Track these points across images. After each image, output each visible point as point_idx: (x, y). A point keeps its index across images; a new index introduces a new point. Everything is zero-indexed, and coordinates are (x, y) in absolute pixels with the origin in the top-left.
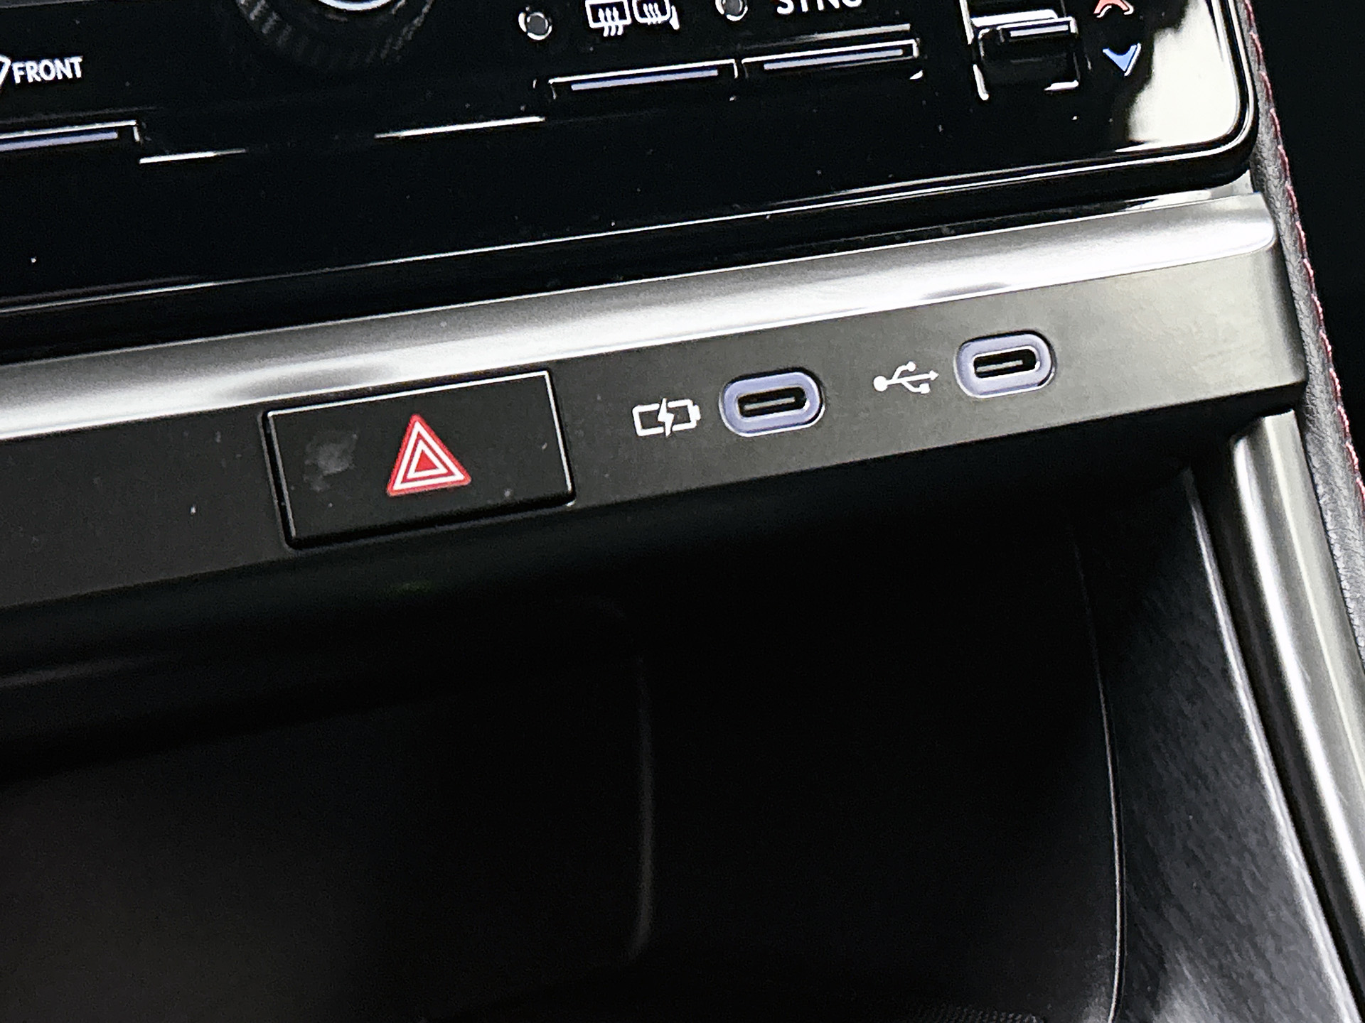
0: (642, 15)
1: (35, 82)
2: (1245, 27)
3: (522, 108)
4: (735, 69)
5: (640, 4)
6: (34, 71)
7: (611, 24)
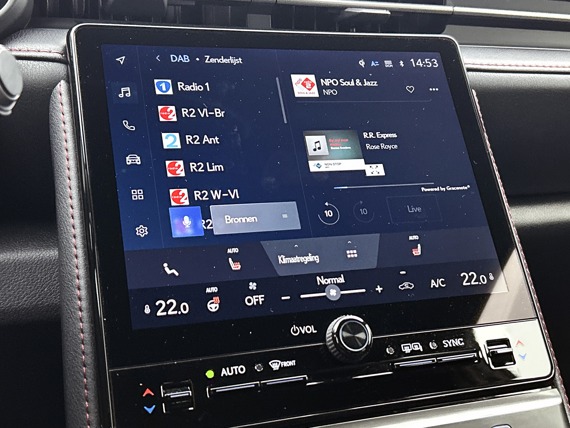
0: (414, 348)
1: (285, 367)
2: (550, 348)
3: (388, 370)
4: (436, 361)
5: (414, 345)
6: (285, 364)
7: (407, 350)
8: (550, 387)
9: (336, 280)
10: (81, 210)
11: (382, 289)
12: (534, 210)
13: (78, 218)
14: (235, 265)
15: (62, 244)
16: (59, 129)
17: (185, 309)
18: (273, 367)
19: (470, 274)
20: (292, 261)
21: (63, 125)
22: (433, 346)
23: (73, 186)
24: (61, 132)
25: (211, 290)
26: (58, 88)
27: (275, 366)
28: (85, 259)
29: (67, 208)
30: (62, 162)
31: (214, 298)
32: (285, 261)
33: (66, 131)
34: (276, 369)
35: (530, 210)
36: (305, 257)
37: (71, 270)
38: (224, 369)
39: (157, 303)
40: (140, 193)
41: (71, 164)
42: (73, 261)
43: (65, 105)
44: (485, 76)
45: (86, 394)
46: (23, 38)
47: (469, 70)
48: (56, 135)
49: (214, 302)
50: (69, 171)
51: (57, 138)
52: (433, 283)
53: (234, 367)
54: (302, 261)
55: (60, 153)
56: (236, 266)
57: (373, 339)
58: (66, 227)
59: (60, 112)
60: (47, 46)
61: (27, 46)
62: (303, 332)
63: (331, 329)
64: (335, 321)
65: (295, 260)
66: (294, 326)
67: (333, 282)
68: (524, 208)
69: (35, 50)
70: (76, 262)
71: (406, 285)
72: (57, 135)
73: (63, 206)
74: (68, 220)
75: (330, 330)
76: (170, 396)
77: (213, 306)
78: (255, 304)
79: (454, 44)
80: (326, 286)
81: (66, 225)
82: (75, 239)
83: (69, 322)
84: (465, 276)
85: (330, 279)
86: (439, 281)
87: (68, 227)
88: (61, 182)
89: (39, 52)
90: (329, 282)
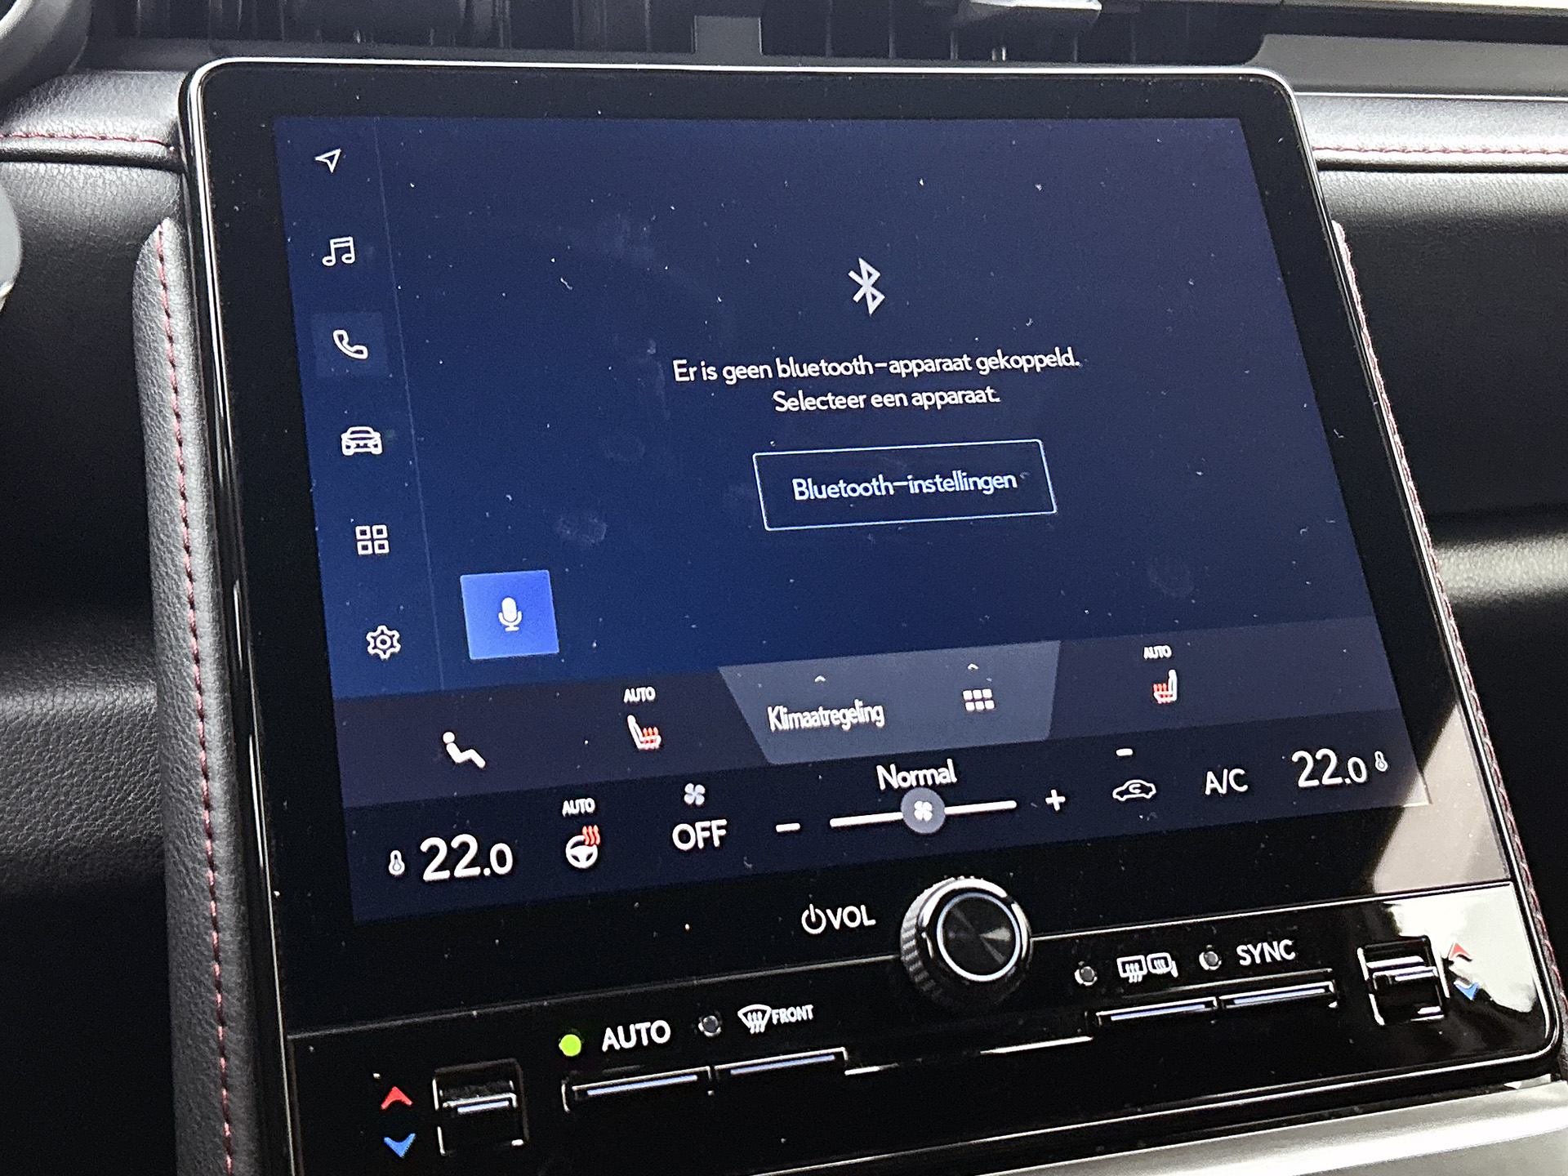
0: (1154, 967)
1: (785, 1023)
2: (1548, 962)
3: (1079, 1030)
4: (1215, 1003)
5: (1152, 960)
6: (785, 1015)
7: (1134, 974)
8: (1548, 1077)
9: (933, 776)
10: (215, 583)
11: (1063, 799)
12: (1523, 553)
13: (207, 609)
14: (646, 734)
15: (165, 680)
16: (157, 357)
17: (502, 862)
18: (748, 1024)
19: (1319, 756)
20: (808, 721)
21: (167, 345)
22: (1207, 961)
23: (194, 517)
24: (162, 365)
25: (575, 808)
26: (154, 241)
27: (755, 1020)
28: (225, 722)
29: (176, 577)
30: (164, 449)
31: (585, 830)
32: (787, 723)
33: (175, 364)
34: (757, 1031)
35: (1512, 555)
36: (842, 711)
37: (186, 751)
38: (609, 1032)
39: (424, 847)
40: (380, 536)
41: (189, 456)
42: (192, 725)
43: (172, 289)
44: (1372, 184)
45: (225, 1102)
46: (61, 100)
47: (1324, 166)
48: (148, 372)
49: (585, 840)
50: (184, 475)
51: (152, 381)
52: (1212, 782)
53: (638, 1026)
54: (836, 723)
55: (159, 422)
56: (648, 738)
57: (1035, 942)
58: (174, 630)
59: (160, 309)
60: (125, 122)
61: (70, 124)
62: (837, 925)
63: (914, 918)
64: (927, 892)
65: (816, 721)
66: (811, 906)
67: (922, 783)
68: (1494, 548)
69: (91, 135)
70: (201, 732)
71: (1134, 788)
72: (151, 371)
73: (167, 573)
74: (179, 612)
75: (910, 919)
76: (456, 1108)
77: (582, 853)
78: (701, 845)
79: (1282, 92)
80: (902, 792)
81: (176, 628)
82: (199, 667)
83: (182, 896)
84: (1303, 760)
85: (914, 773)
86: (1230, 775)
87: (178, 631)
88: (162, 504)
89: (102, 141)
90: (911, 780)
